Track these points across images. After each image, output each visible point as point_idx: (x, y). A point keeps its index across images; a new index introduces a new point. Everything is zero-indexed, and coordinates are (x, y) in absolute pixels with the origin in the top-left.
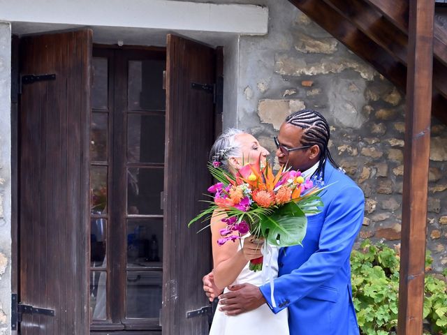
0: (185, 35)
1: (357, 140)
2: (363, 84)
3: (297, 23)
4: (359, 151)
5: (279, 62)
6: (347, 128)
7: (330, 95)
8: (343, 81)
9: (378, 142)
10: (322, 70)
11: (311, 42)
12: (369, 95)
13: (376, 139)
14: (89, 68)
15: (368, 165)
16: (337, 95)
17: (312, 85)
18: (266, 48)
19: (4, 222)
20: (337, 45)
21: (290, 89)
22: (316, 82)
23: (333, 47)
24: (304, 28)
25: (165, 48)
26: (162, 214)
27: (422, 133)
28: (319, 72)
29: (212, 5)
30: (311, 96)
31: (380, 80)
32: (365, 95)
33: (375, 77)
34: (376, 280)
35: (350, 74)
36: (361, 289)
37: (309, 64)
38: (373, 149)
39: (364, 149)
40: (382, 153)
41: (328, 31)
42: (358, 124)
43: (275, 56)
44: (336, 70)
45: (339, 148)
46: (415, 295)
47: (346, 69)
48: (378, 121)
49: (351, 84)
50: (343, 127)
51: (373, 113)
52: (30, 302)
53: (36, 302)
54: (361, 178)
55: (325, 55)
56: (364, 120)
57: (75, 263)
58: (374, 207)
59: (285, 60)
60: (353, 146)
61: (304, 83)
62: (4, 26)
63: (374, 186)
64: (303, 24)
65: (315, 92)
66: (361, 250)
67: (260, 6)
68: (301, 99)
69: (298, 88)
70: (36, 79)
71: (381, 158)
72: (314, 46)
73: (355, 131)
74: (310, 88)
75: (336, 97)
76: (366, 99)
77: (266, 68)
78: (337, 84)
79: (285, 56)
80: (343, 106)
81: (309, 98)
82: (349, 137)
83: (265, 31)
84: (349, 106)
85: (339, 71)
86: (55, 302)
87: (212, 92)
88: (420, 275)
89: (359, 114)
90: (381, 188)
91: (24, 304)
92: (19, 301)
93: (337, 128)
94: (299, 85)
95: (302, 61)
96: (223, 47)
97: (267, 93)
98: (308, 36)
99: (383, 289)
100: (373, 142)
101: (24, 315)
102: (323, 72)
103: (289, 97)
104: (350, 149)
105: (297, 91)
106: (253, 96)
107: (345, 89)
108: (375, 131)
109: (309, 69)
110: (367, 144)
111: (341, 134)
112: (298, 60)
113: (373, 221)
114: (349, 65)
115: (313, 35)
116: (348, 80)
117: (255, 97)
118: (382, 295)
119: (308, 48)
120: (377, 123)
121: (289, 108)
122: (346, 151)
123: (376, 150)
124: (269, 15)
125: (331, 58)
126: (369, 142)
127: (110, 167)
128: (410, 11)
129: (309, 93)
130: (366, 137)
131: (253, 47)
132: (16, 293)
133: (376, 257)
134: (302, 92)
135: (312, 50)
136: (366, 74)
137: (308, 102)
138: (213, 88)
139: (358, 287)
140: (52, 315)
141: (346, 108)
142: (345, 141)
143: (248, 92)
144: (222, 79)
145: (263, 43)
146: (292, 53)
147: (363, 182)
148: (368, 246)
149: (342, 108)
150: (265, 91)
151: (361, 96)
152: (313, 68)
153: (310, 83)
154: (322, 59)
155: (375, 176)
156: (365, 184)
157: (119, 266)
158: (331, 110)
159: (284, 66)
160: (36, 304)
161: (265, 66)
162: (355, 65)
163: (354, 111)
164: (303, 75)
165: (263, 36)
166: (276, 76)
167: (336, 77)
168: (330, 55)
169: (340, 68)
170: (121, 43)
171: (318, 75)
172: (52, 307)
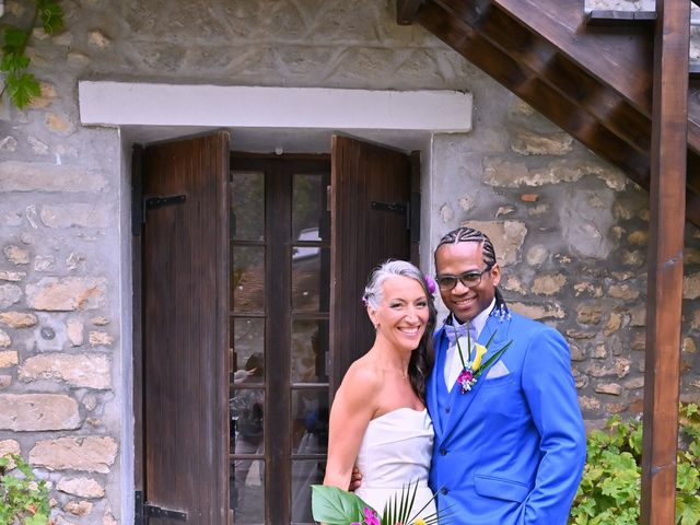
0: (359, 135)
1: (601, 276)
2: (610, 195)
3: (514, 114)
4: (605, 291)
5: (490, 169)
6: (587, 258)
7: (562, 213)
8: (581, 193)
9: (631, 278)
10: (551, 178)
11: (536, 139)
12: (620, 211)
13: (629, 273)
14: (224, 184)
15: (618, 310)
16: (573, 212)
17: (537, 199)
18: (471, 150)
19: (112, 396)
20: (573, 142)
21: (505, 206)
22: (542, 195)
23: (566, 146)
24: (524, 120)
25: (330, 155)
26: (328, 382)
27: (671, 262)
28: (547, 181)
29: (393, 92)
30: (534, 215)
31: (635, 190)
32: (613, 211)
33: (627, 186)
34: (622, 472)
35: (589, 182)
36: (598, 485)
37: (531, 171)
38: (625, 287)
39: (612, 287)
40: (638, 293)
41: (557, 124)
42: (604, 254)
43: (483, 160)
44: (571, 178)
45: (576, 287)
46: (663, 495)
47: (585, 177)
48: (632, 247)
49: (592, 197)
50: (581, 257)
51: (625, 236)
52: (159, 502)
53: (165, 503)
54: (607, 328)
55: (555, 157)
56: (612, 246)
57: (211, 450)
58: (627, 368)
59: (498, 165)
60: (596, 285)
61: (525, 197)
62: (112, 132)
63: (627, 339)
64: (524, 114)
65: (541, 209)
66: (606, 429)
67: (461, 91)
68: (521, 220)
69: (516, 204)
70: (163, 203)
71: (636, 300)
72: (540, 145)
73: (599, 262)
74: (534, 204)
75: (571, 216)
76: (615, 218)
77: (470, 177)
78: (572, 197)
79: (498, 161)
80: (581, 228)
81: (532, 218)
82: (590, 271)
83: (467, 126)
84: (589, 228)
85: (575, 179)
86: (187, 503)
87: (404, 213)
88: (670, 466)
89: (605, 240)
90: (637, 342)
91: (152, 504)
92: (146, 500)
93: (573, 259)
94: (517, 201)
95: (522, 167)
96: (419, 152)
97: (472, 213)
98: (531, 131)
99: (628, 485)
100: (626, 277)
101: (151, 519)
102: (552, 181)
103: (504, 217)
104: (592, 288)
105: (515, 208)
106: (453, 217)
107: (584, 204)
108: (627, 262)
109: (531, 177)
110: (616, 281)
111: (579, 268)
112: (517, 165)
113: (626, 389)
114: (589, 170)
115: (538, 130)
116: (589, 192)
117: (456, 219)
118: (626, 494)
119: (529, 148)
120: (632, 252)
121: (504, 233)
122: (586, 290)
123: (630, 289)
124: (474, 103)
125: (564, 161)
126: (619, 277)
127: (268, 320)
128: (654, 87)
129: (533, 211)
130: (615, 271)
131: (452, 149)
132: (141, 489)
133: (626, 439)
134: (522, 210)
135: (536, 150)
136: (615, 182)
137: (531, 223)
138: (405, 208)
139: (595, 482)
140: (184, 519)
141: (585, 231)
142: (585, 278)
143: (446, 212)
144: (419, 196)
145: (466, 143)
146: (508, 155)
147: (611, 335)
148: (615, 424)
149: (580, 231)
150: (470, 210)
151: (607, 213)
152: (537, 176)
153: (533, 197)
154: (551, 164)
155: (628, 326)
156: (614, 337)
157: (281, 453)
158: (564, 234)
159: (497, 175)
160: (166, 504)
161: (469, 175)
162: (598, 170)
163: (596, 235)
164: (523, 186)
165: (466, 134)
166: (485, 188)
167: (571, 187)
168: (562, 157)
169: (577, 175)
170: (279, 151)
171: (545, 185)
172: (184, 509)
